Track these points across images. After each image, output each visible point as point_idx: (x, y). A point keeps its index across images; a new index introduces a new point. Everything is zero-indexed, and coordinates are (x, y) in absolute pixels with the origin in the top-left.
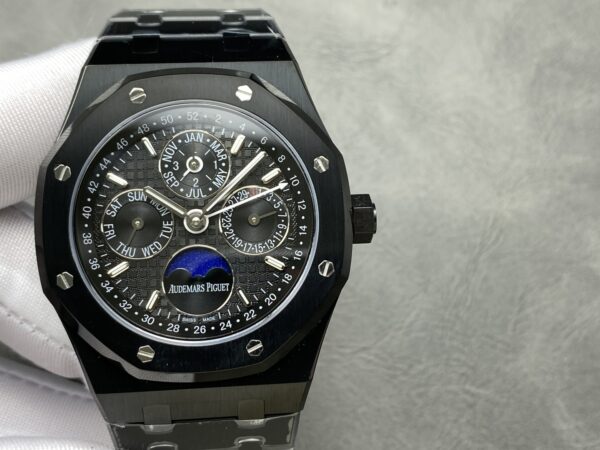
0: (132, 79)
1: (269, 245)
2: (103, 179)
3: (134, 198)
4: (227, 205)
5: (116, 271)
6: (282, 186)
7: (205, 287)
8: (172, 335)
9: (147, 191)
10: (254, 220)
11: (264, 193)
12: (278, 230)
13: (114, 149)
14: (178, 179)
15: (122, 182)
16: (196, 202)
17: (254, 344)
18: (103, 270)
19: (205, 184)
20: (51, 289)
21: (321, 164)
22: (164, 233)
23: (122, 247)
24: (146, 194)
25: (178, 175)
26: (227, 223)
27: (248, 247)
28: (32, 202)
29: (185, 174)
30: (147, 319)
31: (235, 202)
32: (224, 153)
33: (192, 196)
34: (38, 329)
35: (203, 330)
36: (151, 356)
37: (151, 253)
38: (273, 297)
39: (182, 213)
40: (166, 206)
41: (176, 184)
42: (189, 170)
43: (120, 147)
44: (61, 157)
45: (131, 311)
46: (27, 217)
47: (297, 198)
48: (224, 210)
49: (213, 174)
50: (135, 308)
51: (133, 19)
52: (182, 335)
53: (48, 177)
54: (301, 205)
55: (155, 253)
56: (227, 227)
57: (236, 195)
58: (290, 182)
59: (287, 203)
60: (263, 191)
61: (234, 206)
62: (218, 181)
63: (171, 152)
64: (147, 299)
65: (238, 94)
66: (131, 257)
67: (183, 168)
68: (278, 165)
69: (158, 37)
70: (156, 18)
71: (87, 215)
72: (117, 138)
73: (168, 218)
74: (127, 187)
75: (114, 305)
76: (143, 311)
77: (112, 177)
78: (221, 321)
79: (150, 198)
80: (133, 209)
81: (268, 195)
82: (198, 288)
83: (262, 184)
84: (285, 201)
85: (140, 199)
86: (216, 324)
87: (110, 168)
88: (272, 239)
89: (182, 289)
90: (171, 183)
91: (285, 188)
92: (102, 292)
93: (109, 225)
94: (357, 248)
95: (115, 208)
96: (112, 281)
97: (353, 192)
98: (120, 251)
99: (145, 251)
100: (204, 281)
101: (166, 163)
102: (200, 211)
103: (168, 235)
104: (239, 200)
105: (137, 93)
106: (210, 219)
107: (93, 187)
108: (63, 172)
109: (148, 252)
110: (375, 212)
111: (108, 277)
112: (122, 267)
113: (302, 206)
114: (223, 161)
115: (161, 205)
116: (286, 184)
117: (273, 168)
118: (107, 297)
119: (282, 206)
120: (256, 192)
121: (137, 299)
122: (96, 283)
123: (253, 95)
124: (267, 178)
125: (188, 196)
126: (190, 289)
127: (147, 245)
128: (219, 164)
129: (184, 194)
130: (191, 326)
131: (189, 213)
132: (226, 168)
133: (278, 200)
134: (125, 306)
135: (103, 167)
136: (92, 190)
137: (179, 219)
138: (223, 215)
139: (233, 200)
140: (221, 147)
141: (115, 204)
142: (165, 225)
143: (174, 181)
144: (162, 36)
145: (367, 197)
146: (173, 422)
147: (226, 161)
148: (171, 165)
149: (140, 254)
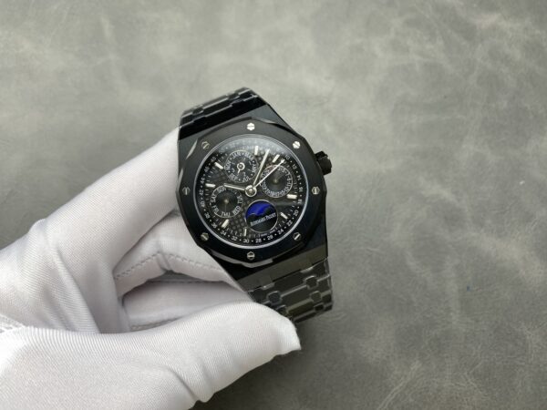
0: (200, 139)
1: (286, 189)
2: (205, 187)
3: (221, 191)
4: (262, 179)
5: (225, 224)
6: (282, 161)
7: (266, 218)
8: (259, 244)
10: (276, 181)
11: (276, 168)
12: (288, 182)
13: (204, 172)
14: (236, 176)
15: (213, 186)
16: (248, 182)
17: (296, 235)
18: (219, 227)
19: (249, 173)
20: (200, 242)
22: (239, 201)
23: (223, 214)
24: (225, 187)
25: (235, 173)
26: (265, 187)
27: (278, 194)
28: (178, 208)
29: (239, 172)
30: (246, 241)
32: (252, 156)
33: (245, 181)
34: (197, 263)
35: (271, 237)
36: (253, 256)
38: (297, 212)
39: (244, 190)
40: (235, 189)
41: (236, 178)
42: (239, 170)
43: (206, 171)
44: (183, 185)
45: (238, 240)
46: (177, 215)
47: (291, 165)
48: (261, 182)
49: (251, 167)
50: (239, 238)
51: (191, 113)
52: (263, 242)
53: (180, 194)
55: (238, 211)
56: (265, 189)
57: (264, 173)
58: (285, 158)
61: (265, 178)
62: (254, 170)
63: (229, 165)
64: (243, 232)
65: (248, 128)
66: (229, 217)
67: (236, 169)
68: (277, 153)
69: (204, 118)
70: (200, 109)
71: (203, 206)
72: (203, 167)
73: (238, 194)
74: (216, 187)
75: (230, 239)
76: (243, 238)
77: (208, 185)
78: (278, 230)
79: (227, 188)
80: (222, 196)
81: (278, 168)
82: (263, 220)
83: (274, 164)
84: (286, 168)
85: (223, 190)
86: (276, 232)
87: (206, 182)
88: (287, 187)
89: (256, 222)
90: (234, 178)
91: (284, 162)
92: (222, 236)
93: (214, 206)
94: (326, 177)
95: (214, 198)
96: (225, 229)
97: (315, 152)
98: (223, 216)
99: (234, 212)
100: (264, 216)
101: (229, 170)
102: (251, 186)
103: (241, 201)
104: (266, 175)
105: (205, 145)
106: (256, 188)
107: (201, 192)
108: (186, 191)
109: (235, 212)
110: (328, 158)
111: (222, 229)
112: (227, 222)
113: (295, 167)
114: (253, 160)
115: (233, 189)
116: (284, 160)
117: (276, 155)
118: (226, 237)
119: (286, 171)
120: (272, 169)
121: (238, 234)
122: (218, 233)
123: (256, 127)
124: (274, 161)
125: (243, 181)
126: (259, 221)
127: (233, 209)
128: (252, 162)
129: (241, 181)
130: (266, 237)
131: (246, 189)
132: (255, 163)
133: (283, 169)
134: (234, 238)
135: (202, 182)
136: (202, 194)
137: (243, 193)
138: (262, 184)
139: (263, 176)
140: (250, 155)
141: (214, 196)
142: (238, 198)
144: (206, 116)
145: (322, 152)
146: (273, 281)
148: (231, 171)
149: (232, 214)
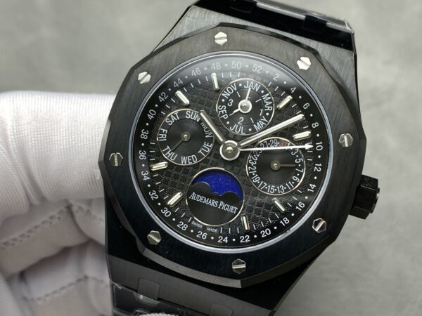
1: (280, 189)
2: (173, 94)
3: (190, 117)
4: (259, 146)
5: (157, 166)
6: (307, 146)
7: (219, 204)
8: (180, 232)
9: (202, 114)
10: (275, 165)
11: (291, 148)
12: (292, 181)
13: (189, 74)
14: (228, 114)
15: (186, 101)
16: (235, 135)
17: (239, 263)
18: (148, 163)
19: (248, 124)
21: (346, 140)
22: (202, 151)
23: (168, 150)
24: (200, 116)
25: (230, 110)
26: (253, 161)
27: (263, 185)
29: (235, 111)
30: (166, 212)
31: (265, 146)
32: (271, 105)
33: (234, 131)
35: (204, 236)
36: (158, 241)
37: (187, 163)
38: (268, 232)
39: (222, 140)
40: (211, 131)
41: (225, 117)
42: (239, 109)
43: (194, 74)
45: (156, 201)
47: (318, 161)
49: (257, 119)
50: (159, 200)
52: (187, 234)
54: (318, 167)
55: (190, 163)
56: (253, 164)
57: (268, 141)
58: (315, 146)
59: (307, 161)
60: (291, 145)
61: (264, 149)
62: (260, 124)
63: (231, 91)
64: (171, 196)
65: (299, 63)
66: (172, 160)
67: (235, 106)
68: (310, 128)
71: (151, 117)
73: (210, 140)
74: (188, 106)
75: (145, 191)
76: (164, 205)
77: (180, 95)
78: (220, 235)
79: (202, 120)
80: (186, 124)
81: (294, 150)
82: (213, 203)
84: (306, 159)
85: (194, 118)
86: (216, 236)
87: (180, 88)
88: (285, 186)
89: (201, 199)
90: (222, 114)
91: (310, 149)
92: (140, 178)
93: (164, 130)
95: (174, 119)
96: (151, 173)
97: (364, 173)
98: (165, 152)
99: (183, 159)
100: (219, 199)
101: (224, 98)
102: (236, 144)
103: (205, 153)
104: (269, 146)
105: (221, 37)
106: (241, 152)
107: (163, 97)
108: (145, 78)
109: (185, 161)
110: (378, 195)
112: (162, 165)
114: (268, 111)
115: (209, 129)
116: (312, 146)
117: (306, 130)
118: (142, 184)
119: (301, 163)
120: (285, 144)
121: (164, 193)
122: (138, 170)
124: (297, 136)
125: (231, 129)
126: (206, 201)
127: (186, 155)
128: (264, 113)
129: (228, 126)
130: (196, 229)
131: (226, 142)
132: (268, 118)
133: (300, 157)
134: (153, 195)
135: (176, 85)
136: (161, 99)
137: (217, 144)
138: (253, 153)
139: (265, 144)
140: (270, 100)
141: (175, 116)
142: (205, 145)
143: (225, 113)
145: (376, 181)
146: (159, 299)
147: (270, 112)
148: (227, 101)
149: (178, 160)
